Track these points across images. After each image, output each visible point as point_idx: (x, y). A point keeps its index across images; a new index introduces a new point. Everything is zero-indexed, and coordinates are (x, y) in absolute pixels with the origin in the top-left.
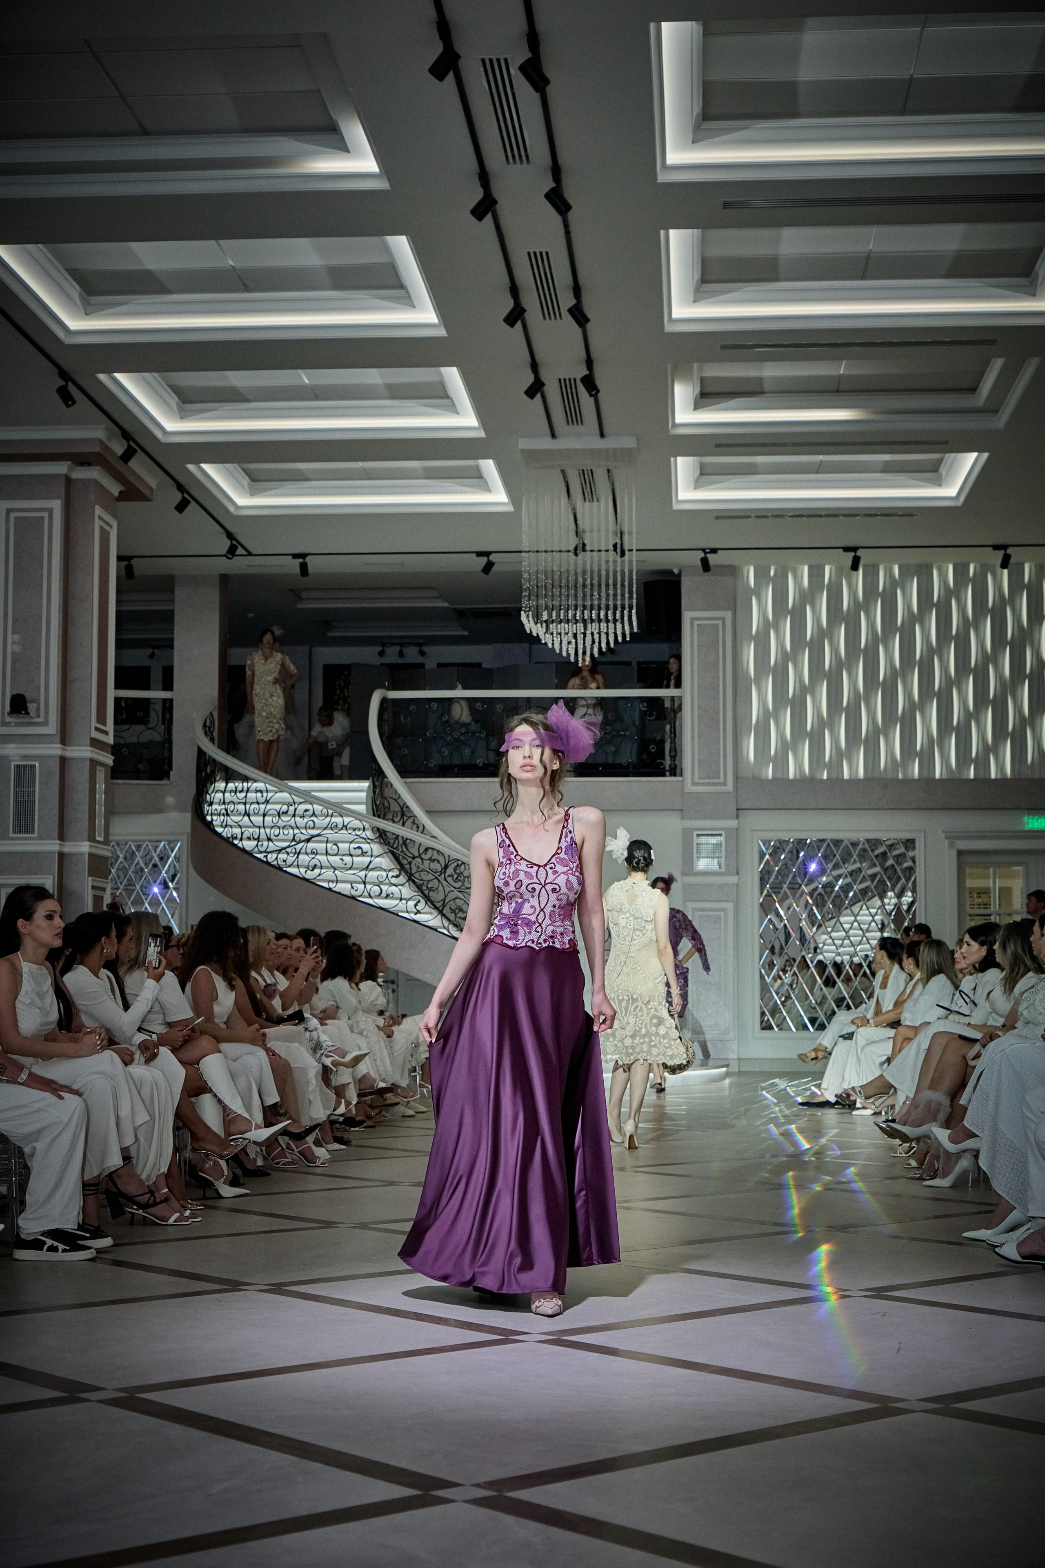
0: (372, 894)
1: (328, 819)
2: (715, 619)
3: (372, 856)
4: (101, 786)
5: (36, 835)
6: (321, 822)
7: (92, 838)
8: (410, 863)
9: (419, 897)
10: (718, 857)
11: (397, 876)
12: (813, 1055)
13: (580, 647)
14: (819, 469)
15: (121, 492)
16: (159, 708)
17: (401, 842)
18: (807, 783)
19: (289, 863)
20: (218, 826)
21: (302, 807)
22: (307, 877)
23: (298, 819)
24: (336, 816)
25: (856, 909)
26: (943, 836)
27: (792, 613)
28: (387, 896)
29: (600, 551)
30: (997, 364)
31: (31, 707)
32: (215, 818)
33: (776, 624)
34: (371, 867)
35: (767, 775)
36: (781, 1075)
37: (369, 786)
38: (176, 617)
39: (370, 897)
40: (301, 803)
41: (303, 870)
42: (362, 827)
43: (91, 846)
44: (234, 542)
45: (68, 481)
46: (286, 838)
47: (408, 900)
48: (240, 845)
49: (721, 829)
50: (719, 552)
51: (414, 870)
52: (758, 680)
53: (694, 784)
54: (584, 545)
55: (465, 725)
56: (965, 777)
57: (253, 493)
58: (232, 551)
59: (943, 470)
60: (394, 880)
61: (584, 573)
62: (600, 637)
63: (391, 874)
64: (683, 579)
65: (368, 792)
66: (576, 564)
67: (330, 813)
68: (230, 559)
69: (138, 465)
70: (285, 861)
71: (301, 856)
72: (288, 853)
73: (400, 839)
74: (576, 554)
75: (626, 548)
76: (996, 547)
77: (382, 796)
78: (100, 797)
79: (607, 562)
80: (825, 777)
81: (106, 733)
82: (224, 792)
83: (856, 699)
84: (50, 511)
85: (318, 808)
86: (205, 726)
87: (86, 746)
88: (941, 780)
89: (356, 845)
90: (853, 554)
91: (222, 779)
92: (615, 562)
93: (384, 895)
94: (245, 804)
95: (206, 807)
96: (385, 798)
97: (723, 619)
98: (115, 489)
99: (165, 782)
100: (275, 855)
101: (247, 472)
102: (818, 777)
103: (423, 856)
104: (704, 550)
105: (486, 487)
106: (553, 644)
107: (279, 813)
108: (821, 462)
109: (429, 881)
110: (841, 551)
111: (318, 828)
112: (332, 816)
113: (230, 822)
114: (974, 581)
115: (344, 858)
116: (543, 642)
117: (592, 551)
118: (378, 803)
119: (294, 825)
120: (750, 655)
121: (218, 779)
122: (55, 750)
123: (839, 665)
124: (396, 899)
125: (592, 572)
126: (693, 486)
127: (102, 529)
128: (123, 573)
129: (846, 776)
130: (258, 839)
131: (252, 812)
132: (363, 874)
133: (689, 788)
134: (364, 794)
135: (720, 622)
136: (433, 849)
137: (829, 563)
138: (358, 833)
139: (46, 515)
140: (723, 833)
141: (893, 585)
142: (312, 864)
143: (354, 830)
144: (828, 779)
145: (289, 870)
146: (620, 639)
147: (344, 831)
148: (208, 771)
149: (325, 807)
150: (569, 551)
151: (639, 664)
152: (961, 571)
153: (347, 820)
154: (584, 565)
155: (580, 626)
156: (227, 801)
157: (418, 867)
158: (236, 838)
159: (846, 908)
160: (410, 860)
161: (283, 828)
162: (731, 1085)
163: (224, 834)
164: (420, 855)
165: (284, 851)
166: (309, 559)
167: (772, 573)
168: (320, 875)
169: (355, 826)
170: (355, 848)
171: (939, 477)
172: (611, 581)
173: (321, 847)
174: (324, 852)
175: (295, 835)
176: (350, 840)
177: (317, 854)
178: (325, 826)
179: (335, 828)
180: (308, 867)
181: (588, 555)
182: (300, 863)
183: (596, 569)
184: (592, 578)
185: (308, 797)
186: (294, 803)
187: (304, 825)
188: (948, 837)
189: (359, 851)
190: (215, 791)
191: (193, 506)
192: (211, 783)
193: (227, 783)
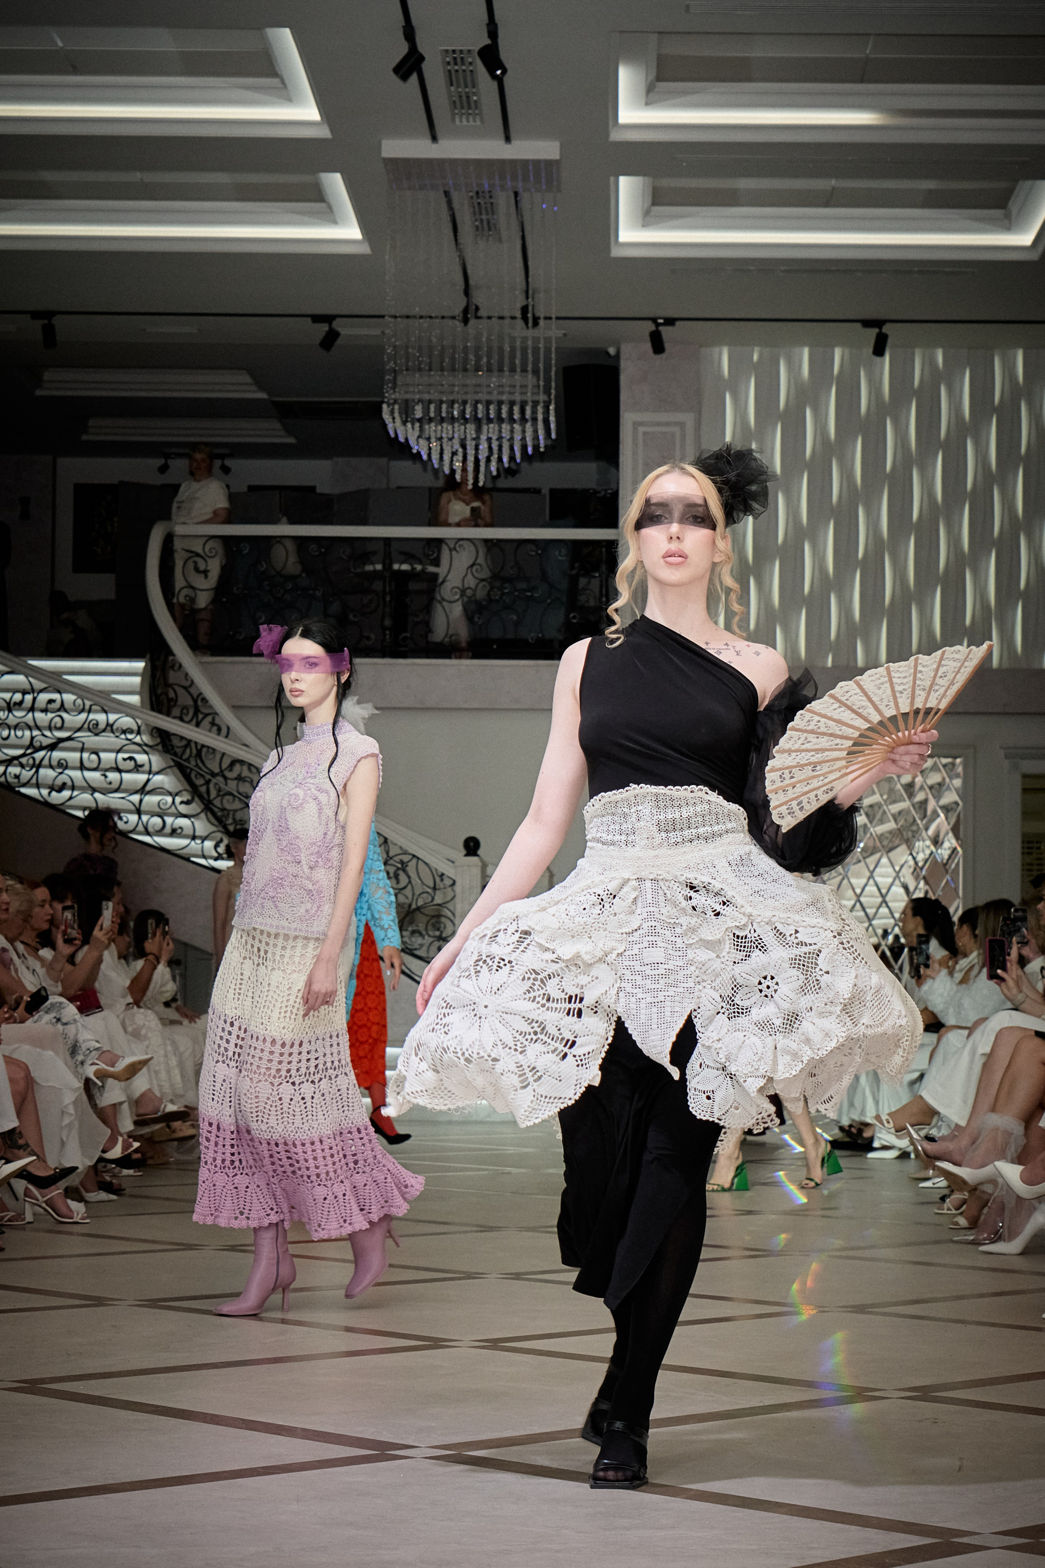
0: (150, 829)
1: (85, 715)
2: (668, 424)
3: (150, 772)
6: (74, 719)
8: (208, 782)
9: (219, 835)
11: (187, 803)
13: (471, 458)
14: (828, 200)
17: (194, 752)
19: (24, 779)
21: (44, 697)
22: (50, 800)
23: (39, 715)
24: (96, 712)
25: (871, 861)
26: (1002, 753)
27: (786, 418)
28: (174, 833)
29: (501, 318)
33: (760, 435)
34: (148, 788)
37: (145, 668)
39: (147, 833)
40: (41, 691)
41: (45, 792)
42: (135, 728)
46: (18, 742)
47: (204, 839)
50: (678, 323)
51: (213, 793)
54: (477, 309)
55: (292, 578)
56: (1037, 666)
59: (1013, 205)
60: (183, 809)
61: (478, 348)
62: (500, 447)
63: (178, 799)
64: (623, 364)
65: (143, 675)
66: (466, 336)
67: (87, 707)
70: (17, 777)
71: (42, 771)
72: (22, 766)
73: (193, 745)
74: (466, 321)
75: (541, 313)
77: (167, 685)
79: (514, 332)
80: (830, 663)
83: (879, 548)
85: (69, 698)
88: (1000, 672)
89: (126, 756)
90: (876, 330)
92: (525, 336)
93: (168, 830)
96: (171, 686)
97: (682, 425)
102: (818, 663)
103: (228, 774)
104: (654, 320)
105: (330, 216)
106: (429, 455)
107: (8, 704)
108: (835, 189)
109: (235, 811)
110: (858, 326)
111: (68, 729)
112: (89, 711)
115: (108, 774)
116: (415, 451)
117: (489, 318)
118: (159, 692)
119: (32, 724)
123: (854, 498)
124: (186, 837)
125: (490, 348)
126: (641, 222)
129: (860, 662)
132: (136, 798)
134: (137, 680)
135: (677, 430)
136: (242, 762)
137: (840, 344)
138: (130, 736)
141: (934, 379)
142: (59, 782)
143: (124, 732)
144: (834, 666)
145: (23, 790)
146: (530, 450)
147: (108, 735)
149: (79, 697)
150: (454, 318)
151: (553, 491)
152: (1036, 360)
153: (112, 717)
154: (479, 338)
155: (471, 428)
157: (219, 790)
160: (208, 777)
161: (16, 727)
164: (222, 771)
165: (16, 762)
166: (57, 321)
167: (755, 357)
168: (71, 798)
169: (125, 728)
170: (125, 759)
171: (1008, 216)
172: (517, 362)
173: (73, 757)
174: (78, 765)
175: (32, 738)
176: (118, 748)
177: (66, 768)
178: (79, 726)
179: (94, 729)
180: (52, 788)
181: (483, 324)
182: (40, 781)
183: (495, 345)
184: (489, 357)
185: (56, 682)
186: (33, 691)
187: (46, 724)
188: (1006, 757)
189: (131, 764)
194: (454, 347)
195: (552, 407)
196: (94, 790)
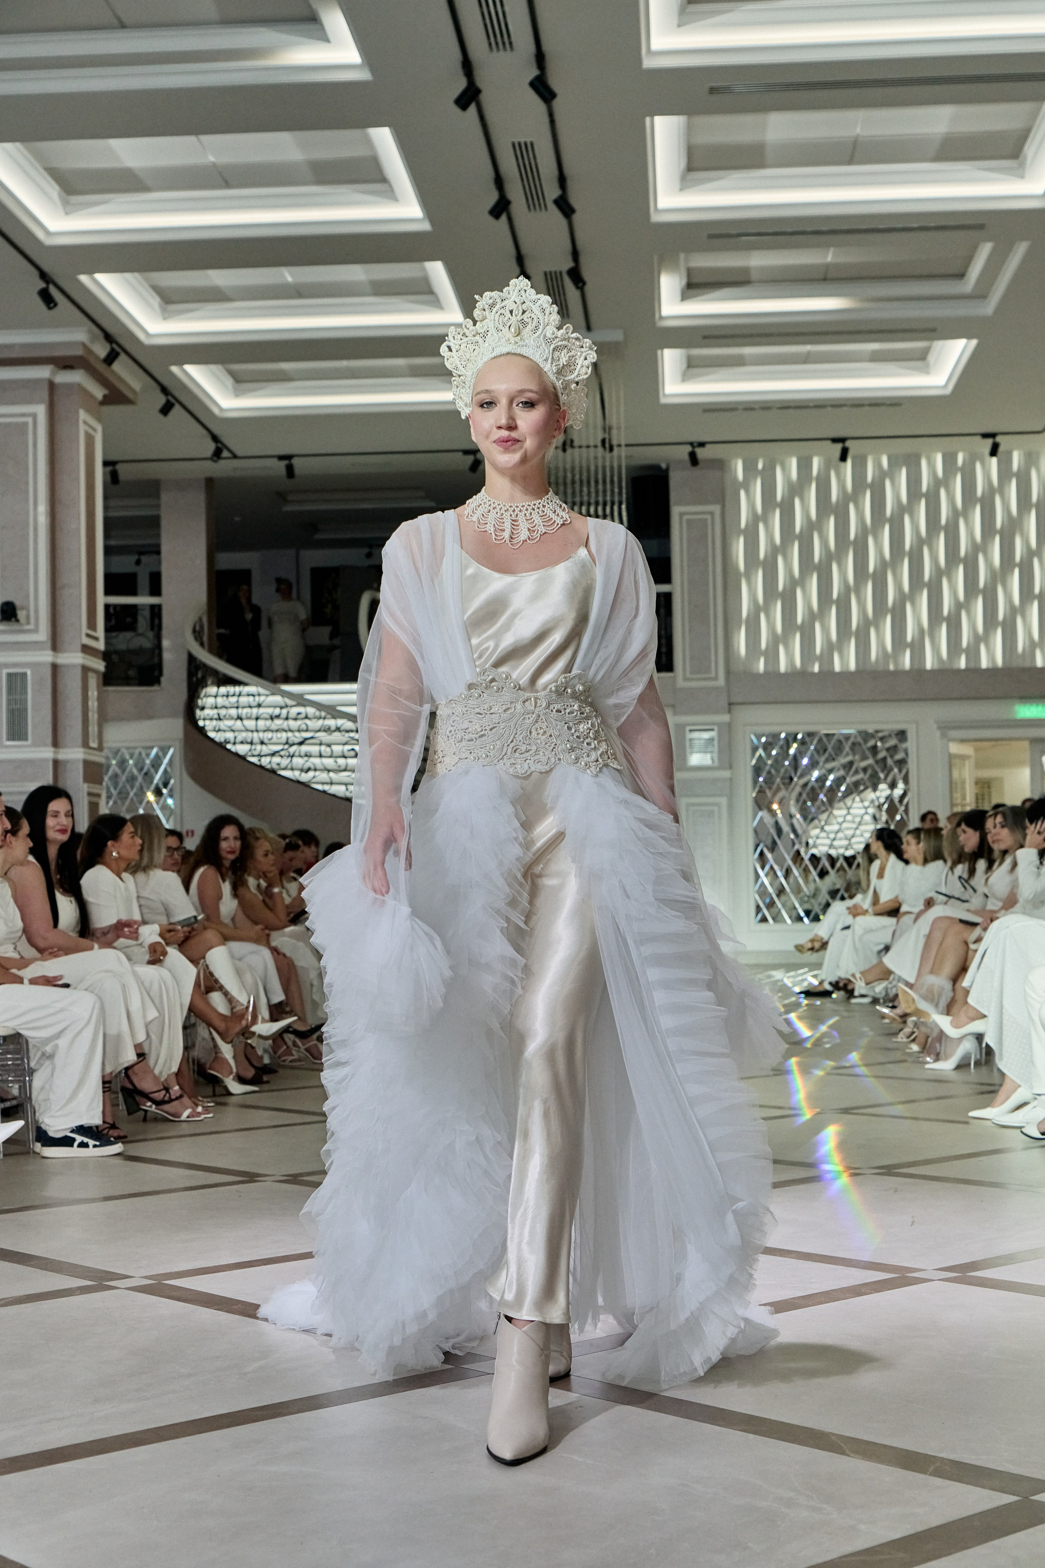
1: (321, 722)
2: (704, 513)
4: (93, 693)
5: (29, 742)
6: (314, 724)
7: (85, 744)
10: (710, 752)
12: (809, 945)
14: (806, 359)
15: (104, 396)
16: (147, 613)
18: (799, 676)
19: (283, 765)
20: (211, 731)
21: (294, 711)
22: (300, 779)
23: (290, 722)
24: (329, 719)
25: (848, 801)
26: (935, 726)
27: (781, 505)
29: (588, 447)
30: (985, 250)
31: (21, 614)
32: (207, 722)
33: (765, 517)
35: (758, 668)
36: (776, 967)
38: (164, 523)
40: (293, 706)
41: (297, 773)
43: (85, 753)
44: (219, 445)
45: (52, 386)
46: (279, 741)
48: (233, 751)
49: (714, 724)
50: (708, 446)
52: (748, 575)
53: (686, 679)
54: (572, 441)
56: (955, 667)
57: (238, 394)
58: (217, 454)
59: (931, 358)
61: (573, 469)
64: (671, 474)
66: (564, 462)
67: (322, 716)
68: (215, 461)
69: (121, 368)
70: (278, 764)
71: (295, 760)
72: (282, 757)
74: (564, 450)
75: (615, 442)
76: (985, 436)
78: (93, 704)
79: (596, 458)
80: (816, 669)
81: (96, 639)
82: (216, 697)
83: (846, 590)
84: (34, 416)
85: (311, 711)
86: (194, 631)
87: (77, 652)
88: (932, 671)
89: (350, 747)
90: (842, 445)
91: (213, 684)
92: (604, 458)
94: (237, 708)
95: (198, 713)
97: (712, 514)
98: (99, 392)
99: (155, 688)
100: (268, 759)
101: (232, 374)
102: (810, 670)
104: (691, 444)
107: (271, 717)
108: (809, 353)
110: (829, 442)
111: (311, 731)
112: (325, 718)
113: (222, 727)
114: (963, 470)
115: (338, 760)
117: (580, 447)
119: (286, 728)
120: (739, 548)
121: (209, 682)
122: (47, 657)
123: (828, 557)
125: (581, 467)
126: (680, 378)
127: (87, 433)
128: (109, 478)
129: (837, 668)
130: (251, 743)
131: (244, 716)
133: (681, 683)
135: (709, 517)
137: (816, 454)
138: (352, 734)
139: (30, 420)
140: (716, 728)
141: (882, 476)
142: (306, 766)
143: (347, 731)
144: (820, 672)
145: (282, 773)
147: (337, 734)
148: (200, 675)
149: (317, 710)
152: (949, 460)
153: (340, 722)
154: (573, 461)
156: (219, 706)
158: (229, 742)
159: (840, 801)
161: (277, 731)
163: (217, 740)
165: (277, 754)
166: (295, 461)
167: (760, 466)
168: (314, 777)
169: (348, 728)
170: (349, 750)
171: (928, 366)
172: (600, 476)
173: (314, 749)
174: (318, 754)
175: (288, 739)
176: (344, 741)
177: (310, 756)
178: (318, 728)
179: (328, 730)
180: (302, 770)
181: (577, 451)
182: (294, 766)
183: (584, 465)
184: (581, 474)
185: (301, 701)
186: (287, 706)
187: (296, 728)
188: (939, 728)
189: (353, 753)
190: (207, 696)
191: (177, 410)
192: (203, 688)
193: (218, 687)
194: (557, 468)
195: (624, 507)
196: (329, 771)
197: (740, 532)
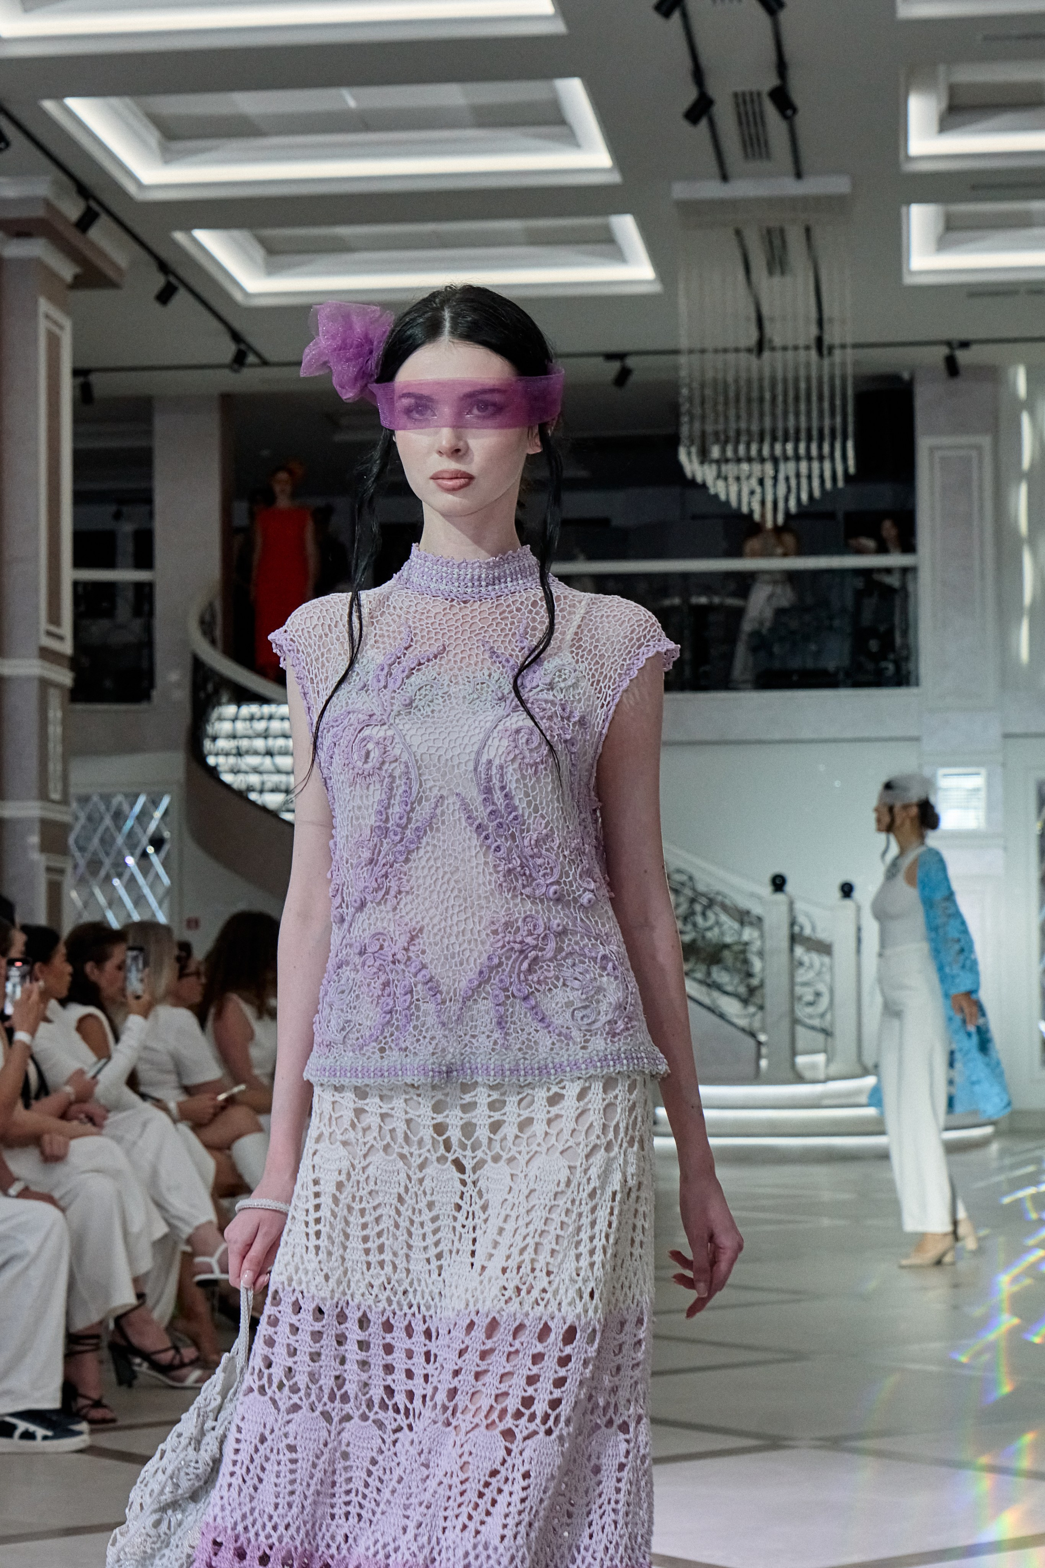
2: (965, 447)
4: (55, 714)
7: (44, 796)
10: (974, 810)
13: (769, 497)
15: (76, 277)
16: (132, 595)
20: (226, 772)
29: (796, 349)
32: (221, 760)
38: (156, 458)
43: (43, 807)
44: (243, 346)
45: (1, 262)
48: (259, 802)
49: (979, 767)
50: (974, 348)
53: (937, 698)
54: (770, 340)
57: (270, 271)
58: (239, 360)
64: (917, 387)
68: (236, 371)
69: (101, 235)
74: (759, 353)
78: (55, 730)
81: (62, 639)
82: (234, 720)
86: (202, 622)
87: (33, 657)
91: (230, 702)
94: (266, 737)
95: (208, 745)
97: (979, 448)
98: (67, 271)
99: (143, 706)
101: (263, 242)
104: (949, 344)
105: (619, 255)
106: (728, 495)
113: (244, 767)
116: (713, 491)
117: (785, 349)
120: (1022, 500)
121: (224, 699)
126: (933, 246)
127: (50, 332)
128: (80, 394)
130: (286, 791)
131: (276, 750)
135: (974, 453)
140: (985, 771)
146: (829, 485)
148: (210, 689)
150: (747, 350)
151: (847, 513)
155: (769, 467)
156: (239, 734)
158: (252, 790)
162: (1003, 1153)
163: (235, 786)
172: (814, 392)
181: (778, 356)
190: (220, 719)
191: (182, 295)
192: (214, 708)
193: (239, 707)
197: (1021, 476)
